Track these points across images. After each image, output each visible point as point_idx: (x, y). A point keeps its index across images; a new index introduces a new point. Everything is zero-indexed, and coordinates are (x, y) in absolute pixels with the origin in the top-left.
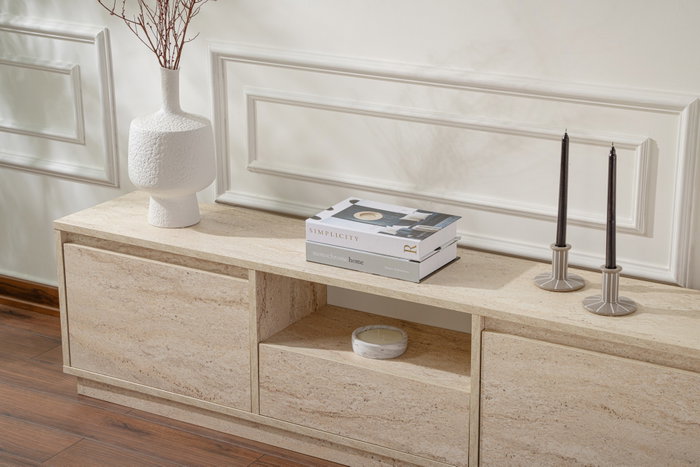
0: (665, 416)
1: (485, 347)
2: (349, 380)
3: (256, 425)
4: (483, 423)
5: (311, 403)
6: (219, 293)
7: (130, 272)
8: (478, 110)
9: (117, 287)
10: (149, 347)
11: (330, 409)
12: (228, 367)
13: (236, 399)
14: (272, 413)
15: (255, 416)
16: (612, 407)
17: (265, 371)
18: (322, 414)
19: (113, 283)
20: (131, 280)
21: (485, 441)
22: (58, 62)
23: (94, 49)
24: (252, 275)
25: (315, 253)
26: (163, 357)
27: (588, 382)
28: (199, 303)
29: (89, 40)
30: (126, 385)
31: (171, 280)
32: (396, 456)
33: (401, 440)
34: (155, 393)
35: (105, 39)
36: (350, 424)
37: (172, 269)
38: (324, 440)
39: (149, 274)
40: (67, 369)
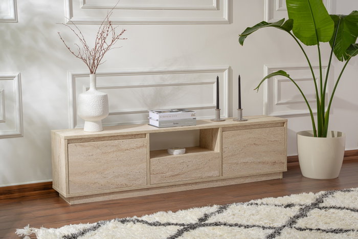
1: (223, 137)
2: (182, 161)
3: (148, 189)
4: (223, 160)
5: (170, 173)
6: (135, 145)
7: (98, 148)
8: (168, 79)
9: (92, 155)
10: (105, 174)
11: (175, 173)
12: (138, 171)
13: (142, 182)
14: (155, 182)
15: (149, 186)
16: (256, 143)
17: (152, 168)
18: (173, 176)
19: (90, 154)
20: (98, 150)
21: (224, 166)
23: (15, 81)
24: (148, 135)
25: (162, 125)
26: (112, 176)
27: (250, 138)
28: (127, 151)
29: (12, 78)
30: (96, 193)
31: (116, 146)
32: (198, 181)
33: (199, 175)
34: (108, 191)
35: (19, 77)
36: (182, 176)
37: (116, 142)
38: (173, 185)
39: (106, 146)
40: (67, 196)
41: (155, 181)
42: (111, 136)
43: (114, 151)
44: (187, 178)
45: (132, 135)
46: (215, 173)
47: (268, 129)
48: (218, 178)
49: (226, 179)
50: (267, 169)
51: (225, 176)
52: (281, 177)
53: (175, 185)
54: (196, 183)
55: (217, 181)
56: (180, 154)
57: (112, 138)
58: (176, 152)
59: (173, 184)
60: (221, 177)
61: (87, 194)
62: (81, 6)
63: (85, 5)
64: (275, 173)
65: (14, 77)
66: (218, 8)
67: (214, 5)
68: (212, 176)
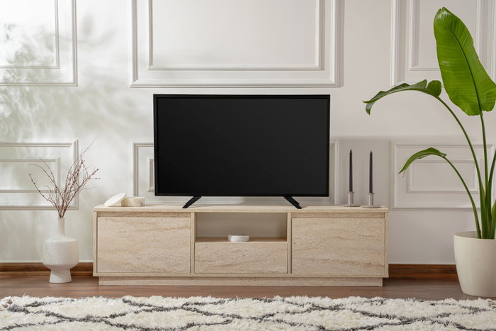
0: (360, 235)
3: (192, 278)
4: (293, 254)
5: (220, 262)
6: (176, 225)
7: (132, 224)
9: (125, 232)
10: (140, 255)
11: (228, 263)
12: (179, 256)
13: (184, 269)
14: (201, 271)
15: (193, 274)
16: (341, 236)
17: (198, 253)
18: (224, 266)
19: (123, 231)
20: (132, 227)
21: (293, 260)
22: (48, 157)
23: (71, 149)
24: (193, 215)
26: (147, 258)
27: (332, 229)
28: (166, 231)
29: (68, 145)
30: (127, 275)
31: (153, 224)
32: (257, 275)
33: (259, 269)
34: (142, 275)
35: (76, 144)
36: (237, 267)
37: (154, 219)
38: (224, 277)
39: (142, 223)
40: (95, 274)
41: (200, 269)
42: (150, 213)
43: (150, 230)
44: (242, 270)
45: (175, 213)
46: (282, 269)
47: (358, 221)
48: (287, 275)
49: (297, 278)
50: (357, 272)
51: (295, 273)
52: (380, 284)
53: (227, 278)
54: (255, 278)
55: (284, 278)
56: (238, 240)
57: (150, 215)
58: (234, 239)
59: (224, 275)
60: (289, 275)
61: (117, 275)
62: (148, 67)
63: (152, 66)
64: (370, 278)
65: (71, 144)
66: (322, 67)
67: (317, 64)
68: (277, 272)
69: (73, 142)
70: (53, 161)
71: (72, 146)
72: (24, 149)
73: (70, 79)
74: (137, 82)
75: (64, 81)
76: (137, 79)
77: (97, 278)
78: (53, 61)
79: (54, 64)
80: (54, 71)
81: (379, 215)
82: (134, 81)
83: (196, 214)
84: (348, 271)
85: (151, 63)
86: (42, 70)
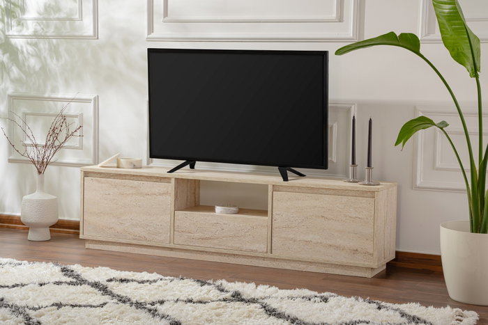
0: (346, 216)
1: (274, 198)
2: (215, 221)
3: (171, 249)
4: (273, 231)
5: (199, 234)
6: (157, 191)
7: (116, 186)
9: (109, 194)
10: (122, 220)
11: (206, 236)
12: (160, 224)
13: (163, 238)
14: (180, 242)
15: (172, 245)
16: (326, 216)
17: (177, 223)
18: (202, 239)
19: (107, 193)
20: (116, 190)
21: (274, 239)
22: (72, 112)
23: (92, 105)
24: (173, 181)
26: (129, 224)
27: (316, 207)
28: (147, 196)
29: (89, 101)
30: (110, 240)
31: (135, 187)
32: (236, 252)
33: (238, 245)
34: (124, 241)
36: (215, 241)
37: (136, 183)
38: (203, 251)
39: (124, 186)
40: (81, 236)
41: (180, 241)
42: (134, 176)
43: (132, 194)
44: (221, 245)
45: (158, 178)
46: (261, 247)
47: (345, 199)
48: (266, 255)
49: (277, 259)
50: (343, 258)
51: (276, 254)
52: (368, 274)
53: (206, 252)
54: (234, 255)
55: (264, 258)
59: (203, 249)
60: (269, 255)
61: (101, 239)
62: (162, 19)
63: (166, 18)
64: (357, 268)
65: (91, 100)
66: (340, 19)
67: (334, 15)
68: (256, 251)
69: (92, 97)
70: (76, 116)
71: (92, 102)
72: (51, 102)
73: (90, 32)
74: (152, 35)
75: (85, 34)
76: (153, 32)
77: (84, 240)
78: (76, 14)
79: (77, 16)
80: (78, 23)
81: (369, 194)
82: (149, 33)
83: (177, 179)
84: (332, 256)
85: (166, 14)
86: (68, 22)
